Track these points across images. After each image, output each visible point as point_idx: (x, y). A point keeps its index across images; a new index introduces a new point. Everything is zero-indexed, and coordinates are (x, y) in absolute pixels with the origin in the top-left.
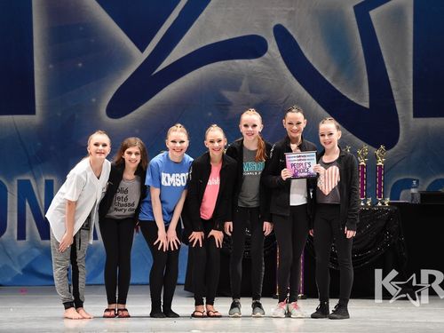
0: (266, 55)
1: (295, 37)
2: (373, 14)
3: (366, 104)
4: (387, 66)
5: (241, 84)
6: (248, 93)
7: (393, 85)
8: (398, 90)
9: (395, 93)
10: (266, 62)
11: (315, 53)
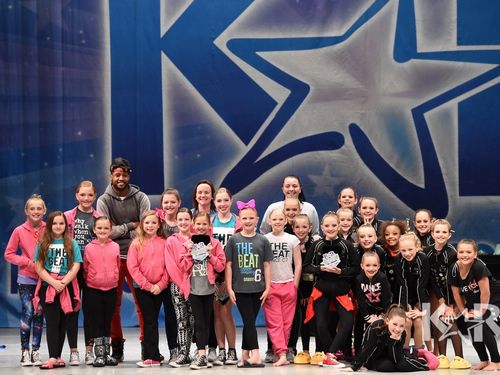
0: (343, 147)
1: (366, 133)
2: (427, 115)
3: (422, 186)
4: (438, 156)
5: (323, 170)
6: (329, 177)
7: (443, 171)
8: (447, 174)
9: (445, 177)
10: (343, 152)
11: (381, 145)
